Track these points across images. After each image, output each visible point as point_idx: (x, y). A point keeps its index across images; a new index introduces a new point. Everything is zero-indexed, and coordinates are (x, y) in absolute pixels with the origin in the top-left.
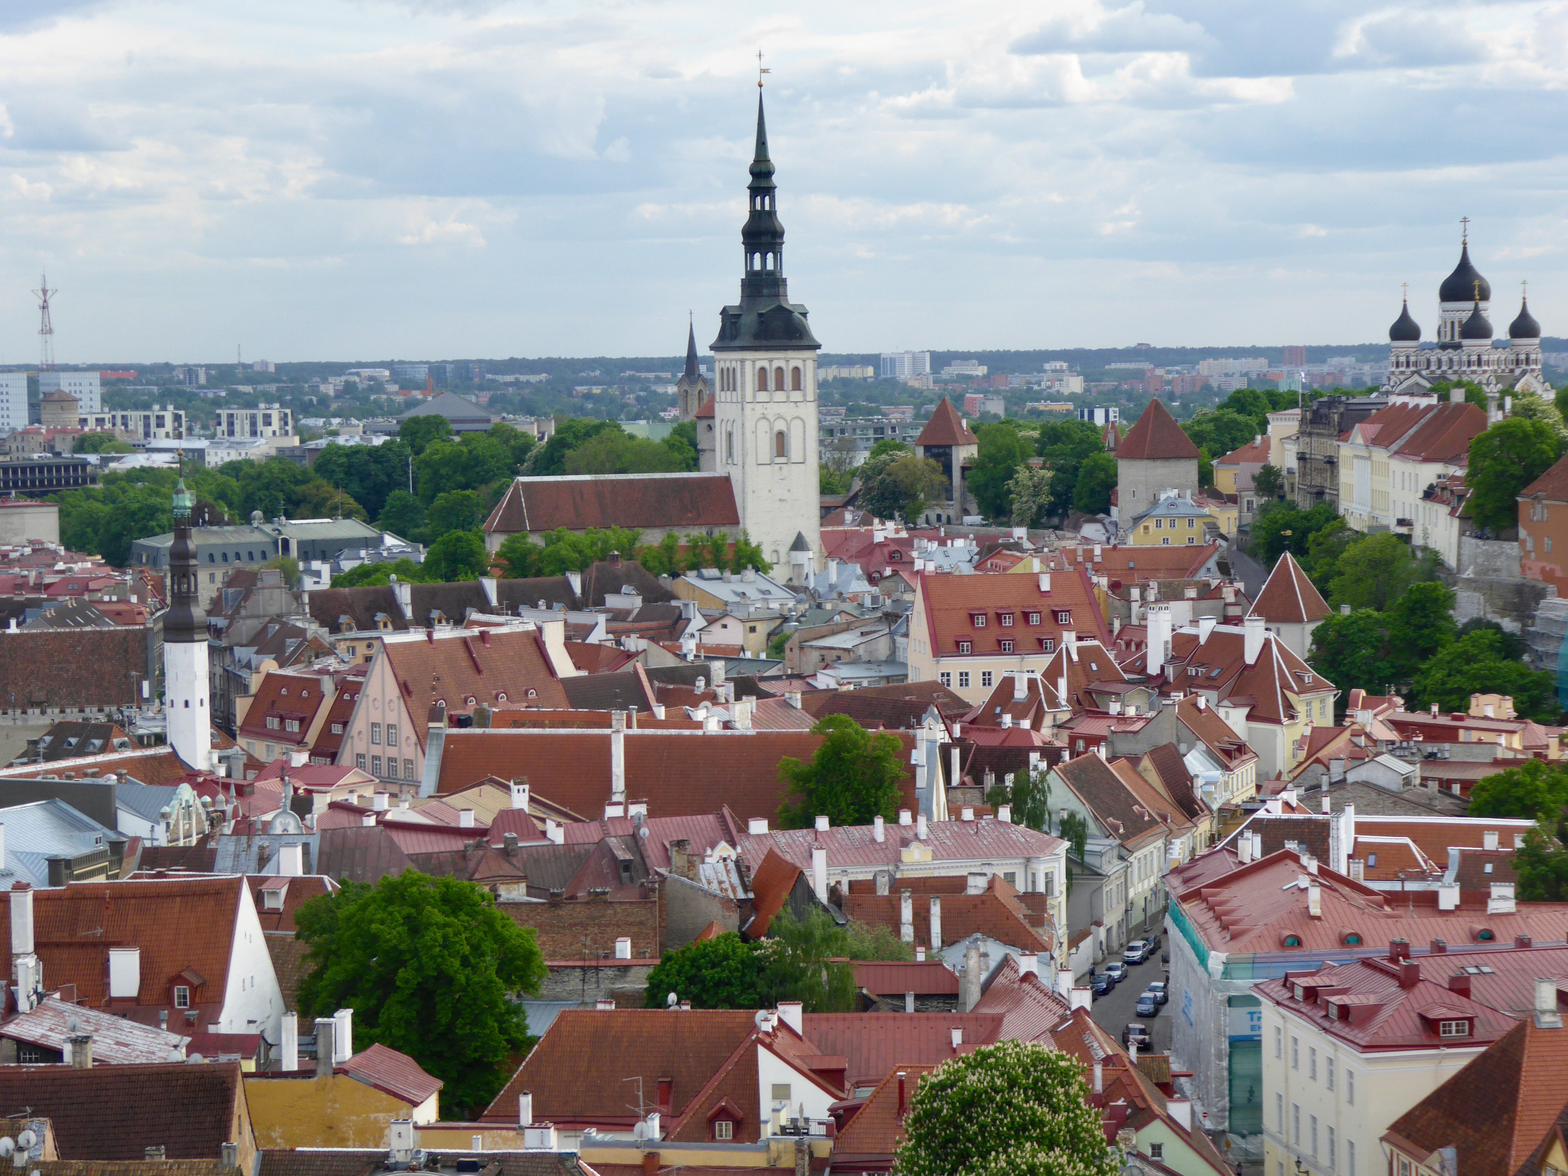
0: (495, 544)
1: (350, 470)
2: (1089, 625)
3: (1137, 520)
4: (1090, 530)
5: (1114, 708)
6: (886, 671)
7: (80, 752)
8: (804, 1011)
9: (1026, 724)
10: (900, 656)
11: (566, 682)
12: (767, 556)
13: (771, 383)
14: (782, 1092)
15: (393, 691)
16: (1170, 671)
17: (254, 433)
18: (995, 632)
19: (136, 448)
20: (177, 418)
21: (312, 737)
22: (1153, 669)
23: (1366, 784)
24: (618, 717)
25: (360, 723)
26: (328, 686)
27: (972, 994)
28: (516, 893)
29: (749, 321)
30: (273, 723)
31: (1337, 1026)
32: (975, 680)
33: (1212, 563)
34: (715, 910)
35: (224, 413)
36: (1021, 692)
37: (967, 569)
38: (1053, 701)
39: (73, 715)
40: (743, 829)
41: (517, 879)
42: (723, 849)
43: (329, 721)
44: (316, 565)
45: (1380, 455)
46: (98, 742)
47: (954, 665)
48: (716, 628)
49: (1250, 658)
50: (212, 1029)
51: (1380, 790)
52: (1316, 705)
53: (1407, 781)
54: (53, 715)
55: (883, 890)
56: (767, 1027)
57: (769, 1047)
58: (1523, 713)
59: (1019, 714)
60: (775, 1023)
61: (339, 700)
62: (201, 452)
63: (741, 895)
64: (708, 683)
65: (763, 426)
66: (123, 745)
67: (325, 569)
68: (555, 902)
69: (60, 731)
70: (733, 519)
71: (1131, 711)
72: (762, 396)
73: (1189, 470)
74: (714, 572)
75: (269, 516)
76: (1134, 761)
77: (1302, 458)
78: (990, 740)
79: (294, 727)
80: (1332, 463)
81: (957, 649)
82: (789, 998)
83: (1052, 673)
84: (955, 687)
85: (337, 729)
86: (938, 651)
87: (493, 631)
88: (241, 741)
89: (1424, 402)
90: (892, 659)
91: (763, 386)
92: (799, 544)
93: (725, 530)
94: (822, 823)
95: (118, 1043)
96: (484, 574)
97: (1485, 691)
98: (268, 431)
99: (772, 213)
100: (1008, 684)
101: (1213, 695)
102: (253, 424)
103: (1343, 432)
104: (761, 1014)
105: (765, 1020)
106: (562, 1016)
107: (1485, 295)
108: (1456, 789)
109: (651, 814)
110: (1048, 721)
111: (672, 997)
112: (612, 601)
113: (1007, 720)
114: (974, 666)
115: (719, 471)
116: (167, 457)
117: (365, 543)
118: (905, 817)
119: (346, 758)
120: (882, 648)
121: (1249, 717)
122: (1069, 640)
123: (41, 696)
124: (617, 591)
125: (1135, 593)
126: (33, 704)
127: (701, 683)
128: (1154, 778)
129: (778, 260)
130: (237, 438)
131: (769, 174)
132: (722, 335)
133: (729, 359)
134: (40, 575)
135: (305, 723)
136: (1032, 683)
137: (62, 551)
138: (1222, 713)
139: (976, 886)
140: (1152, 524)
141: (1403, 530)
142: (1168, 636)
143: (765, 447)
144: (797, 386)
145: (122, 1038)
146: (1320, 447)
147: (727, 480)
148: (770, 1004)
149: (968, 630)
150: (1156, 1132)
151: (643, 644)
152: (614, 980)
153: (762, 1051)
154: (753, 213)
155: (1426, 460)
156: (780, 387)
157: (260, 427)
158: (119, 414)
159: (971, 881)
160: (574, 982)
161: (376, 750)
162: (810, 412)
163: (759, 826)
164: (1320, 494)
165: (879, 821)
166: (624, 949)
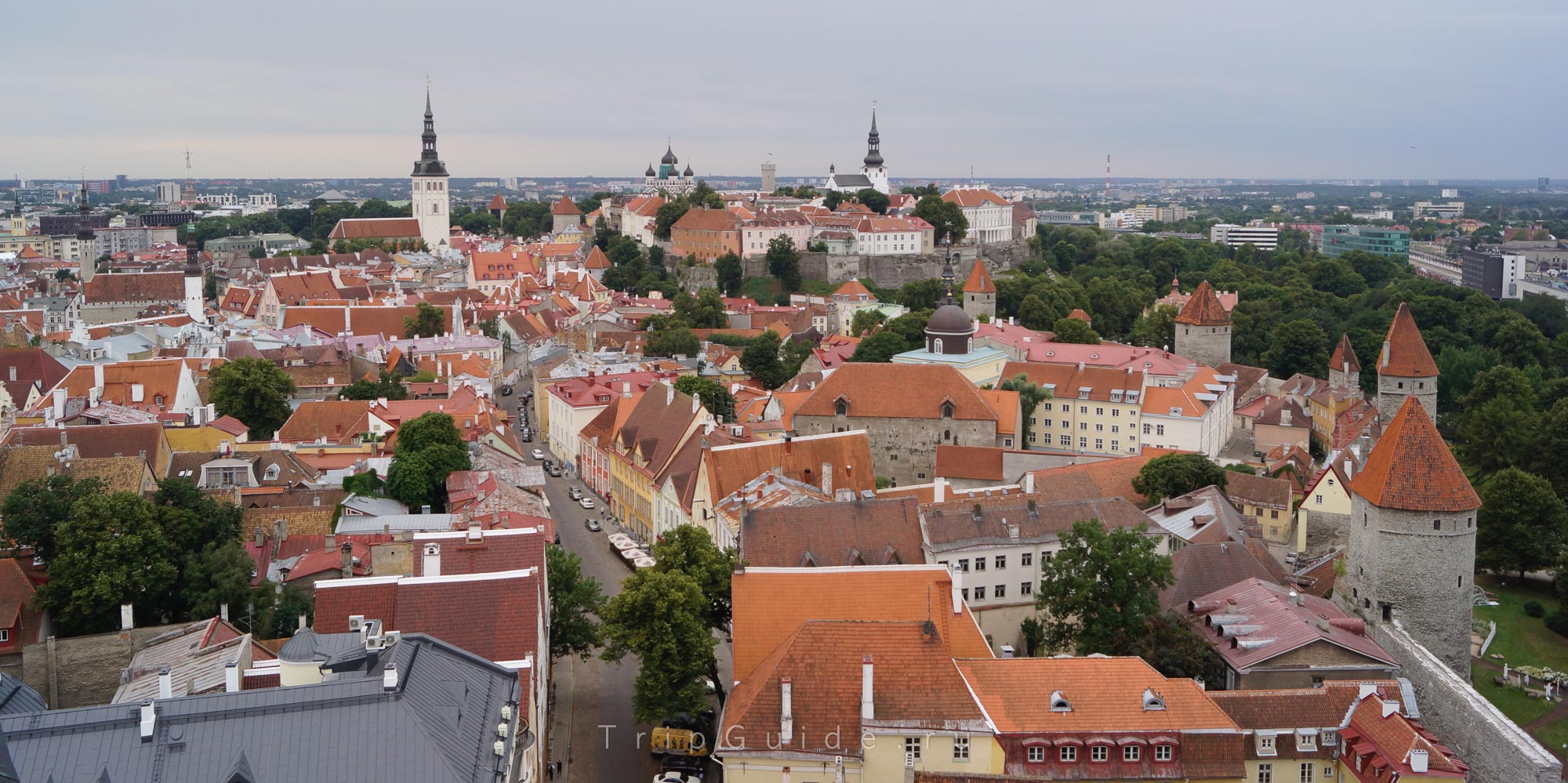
0: (332, 243)
1: (289, 218)
2: (531, 270)
3: (558, 234)
4: (544, 238)
5: (534, 297)
6: (462, 285)
7: (157, 315)
8: (388, 400)
9: (504, 303)
10: (467, 280)
11: (339, 290)
12: (430, 247)
13: (432, 188)
14: (377, 427)
15: (274, 293)
16: (554, 285)
17: (262, 204)
18: (497, 272)
19: (215, 209)
20: (234, 198)
21: (246, 310)
22: (549, 284)
23: (605, 321)
24: (351, 301)
25: (262, 305)
26: (252, 292)
27: (450, 394)
28: (301, 362)
29: (424, 166)
30: (232, 305)
31: (569, 400)
32: (490, 288)
33: (580, 249)
34: (371, 367)
35: (251, 196)
36: (503, 292)
37: (499, 251)
38: (514, 294)
39: (156, 303)
40: (388, 339)
41: (300, 358)
42: (380, 346)
43: (252, 304)
44: (272, 250)
45: (633, 214)
46: (164, 312)
47: (483, 283)
48: (405, 271)
49: (580, 281)
50: (169, 412)
51: (609, 323)
52: (601, 295)
53: (618, 320)
54: (149, 303)
55: (433, 359)
56: (372, 406)
57: (373, 413)
58: (665, 297)
59: (502, 299)
60: (376, 404)
61: (256, 296)
62: (241, 210)
63: (382, 362)
64: (394, 290)
65: (429, 202)
66: (173, 313)
67: (275, 251)
68: (311, 365)
69: (150, 309)
70: (419, 235)
71: (539, 298)
72: (429, 192)
73: (577, 218)
74: (408, 252)
75: (256, 232)
76: (535, 314)
77: (611, 214)
78: (489, 308)
79: (239, 306)
80: (620, 216)
81: (485, 277)
82: (385, 396)
83: (514, 287)
84: (483, 291)
85: (255, 307)
86: (477, 279)
87: (312, 272)
88: (221, 312)
89: (647, 196)
90: (464, 281)
91: (429, 188)
92: (443, 242)
93: (415, 238)
94: (417, 337)
95: (128, 417)
96: (326, 252)
97: (654, 290)
98: (267, 203)
99: (432, 130)
100: (499, 288)
101: (568, 293)
102: (262, 200)
103: (623, 205)
104: (371, 401)
105: (373, 404)
106: (302, 404)
107: (676, 162)
108: (634, 322)
109: (355, 335)
110: (512, 302)
111: (342, 397)
112: (370, 262)
113: (497, 302)
114: (490, 283)
115: (414, 217)
116: (229, 212)
117: (292, 242)
118: (446, 334)
119: (258, 316)
120: (460, 277)
121: (579, 299)
122: (521, 275)
123: (152, 296)
124: (373, 259)
125: (548, 259)
126: (150, 299)
127: (391, 290)
128: (541, 320)
129: (434, 146)
130: (256, 205)
131: (431, 117)
132: (415, 171)
133: (416, 180)
134: (166, 253)
135: (243, 305)
136: (507, 289)
137: (177, 245)
138: (570, 298)
139: (465, 357)
140: (562, 236)
141: (639, 238)
142: (554, 273)
143: (430, 209)
144: (441, 189)
145: (130, 415)
146: (617, 211)
147: (417, 220)
148: (375, 398)
149: (487, 271)
150: (491, 436)
151: (371, 277)
152: (327, 391)
153: (370, 414)
154: (426, 129)
155: (646, 215)
156: (435, 189)
157: (265, 201)
158: (212, 197)
159: (464, 355)
160: (313, 393)
161: (268, 314)
162: (446, 198)
163: (394, 338)
164: (617, 226)
165: (436, 336)
166: (331, 381)
